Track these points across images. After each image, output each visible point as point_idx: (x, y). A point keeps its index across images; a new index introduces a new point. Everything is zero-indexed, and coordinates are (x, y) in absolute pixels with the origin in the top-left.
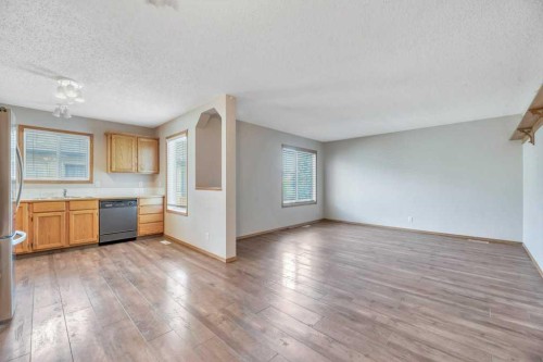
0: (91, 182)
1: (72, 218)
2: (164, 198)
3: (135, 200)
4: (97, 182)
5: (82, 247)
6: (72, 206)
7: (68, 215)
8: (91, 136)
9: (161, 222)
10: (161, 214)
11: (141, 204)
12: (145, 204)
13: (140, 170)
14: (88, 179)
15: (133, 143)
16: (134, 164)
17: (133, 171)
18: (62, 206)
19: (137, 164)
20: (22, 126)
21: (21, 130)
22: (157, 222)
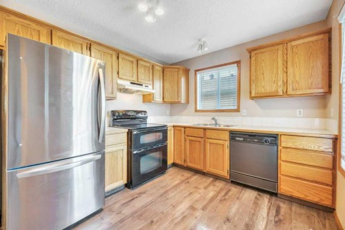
0: (238, 110)
1: (208, 146)
2: (336, 141)
3: (275, 137)
4: (243, 111)
5: (217, 177)
6: (209, 134)
7: (205, 141)
8: (238, 63)
9: (327, 185)
10: (331, 172)
11: (283, 144)
12: (290, 145)
13: (290, 91)
14: (236, 108)
15: (280, 53)
16: (280, 83)
17: (281, 93)
18: (201, 133)
19: (286, 83)
20: (196, 71)
21: (196, 74)
22: (317, 182)
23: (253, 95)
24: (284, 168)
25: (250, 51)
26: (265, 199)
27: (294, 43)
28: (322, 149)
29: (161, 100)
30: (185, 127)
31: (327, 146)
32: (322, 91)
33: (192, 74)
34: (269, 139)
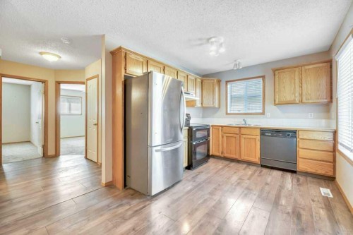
0: (263, 113)
1: (243, 141)
2: (335, 133)
3: (295, 132)
4: (268, 114)
5: (249, 163)
6: (243, 131)
7: (240, 137)
8: (263, 77)
9: (330, 162)
10: (332, 154)
11: (301, 137)
12: (305, 137)
13: (304, 101)
14: (261, 111)
15: (297, 73)
16: (297, 94)
17: (298, 102)
18: (237, 131)
19: (301, 95)
20: (227, 82)
21: (227, 84)
22: (323, 161)
23: (277, 103)
24: (301, 153)
25: (274, 71)
26: (289, 176)
27: (307, 67)
28: (326, 139)
29: (200, 105)
30: (222, 127)
31: (329, 137)
32: (326, 100)
33: (223, 84)
34: (290, 134)
